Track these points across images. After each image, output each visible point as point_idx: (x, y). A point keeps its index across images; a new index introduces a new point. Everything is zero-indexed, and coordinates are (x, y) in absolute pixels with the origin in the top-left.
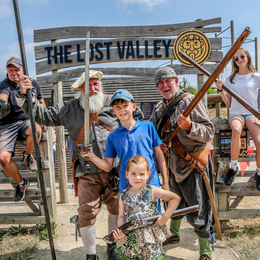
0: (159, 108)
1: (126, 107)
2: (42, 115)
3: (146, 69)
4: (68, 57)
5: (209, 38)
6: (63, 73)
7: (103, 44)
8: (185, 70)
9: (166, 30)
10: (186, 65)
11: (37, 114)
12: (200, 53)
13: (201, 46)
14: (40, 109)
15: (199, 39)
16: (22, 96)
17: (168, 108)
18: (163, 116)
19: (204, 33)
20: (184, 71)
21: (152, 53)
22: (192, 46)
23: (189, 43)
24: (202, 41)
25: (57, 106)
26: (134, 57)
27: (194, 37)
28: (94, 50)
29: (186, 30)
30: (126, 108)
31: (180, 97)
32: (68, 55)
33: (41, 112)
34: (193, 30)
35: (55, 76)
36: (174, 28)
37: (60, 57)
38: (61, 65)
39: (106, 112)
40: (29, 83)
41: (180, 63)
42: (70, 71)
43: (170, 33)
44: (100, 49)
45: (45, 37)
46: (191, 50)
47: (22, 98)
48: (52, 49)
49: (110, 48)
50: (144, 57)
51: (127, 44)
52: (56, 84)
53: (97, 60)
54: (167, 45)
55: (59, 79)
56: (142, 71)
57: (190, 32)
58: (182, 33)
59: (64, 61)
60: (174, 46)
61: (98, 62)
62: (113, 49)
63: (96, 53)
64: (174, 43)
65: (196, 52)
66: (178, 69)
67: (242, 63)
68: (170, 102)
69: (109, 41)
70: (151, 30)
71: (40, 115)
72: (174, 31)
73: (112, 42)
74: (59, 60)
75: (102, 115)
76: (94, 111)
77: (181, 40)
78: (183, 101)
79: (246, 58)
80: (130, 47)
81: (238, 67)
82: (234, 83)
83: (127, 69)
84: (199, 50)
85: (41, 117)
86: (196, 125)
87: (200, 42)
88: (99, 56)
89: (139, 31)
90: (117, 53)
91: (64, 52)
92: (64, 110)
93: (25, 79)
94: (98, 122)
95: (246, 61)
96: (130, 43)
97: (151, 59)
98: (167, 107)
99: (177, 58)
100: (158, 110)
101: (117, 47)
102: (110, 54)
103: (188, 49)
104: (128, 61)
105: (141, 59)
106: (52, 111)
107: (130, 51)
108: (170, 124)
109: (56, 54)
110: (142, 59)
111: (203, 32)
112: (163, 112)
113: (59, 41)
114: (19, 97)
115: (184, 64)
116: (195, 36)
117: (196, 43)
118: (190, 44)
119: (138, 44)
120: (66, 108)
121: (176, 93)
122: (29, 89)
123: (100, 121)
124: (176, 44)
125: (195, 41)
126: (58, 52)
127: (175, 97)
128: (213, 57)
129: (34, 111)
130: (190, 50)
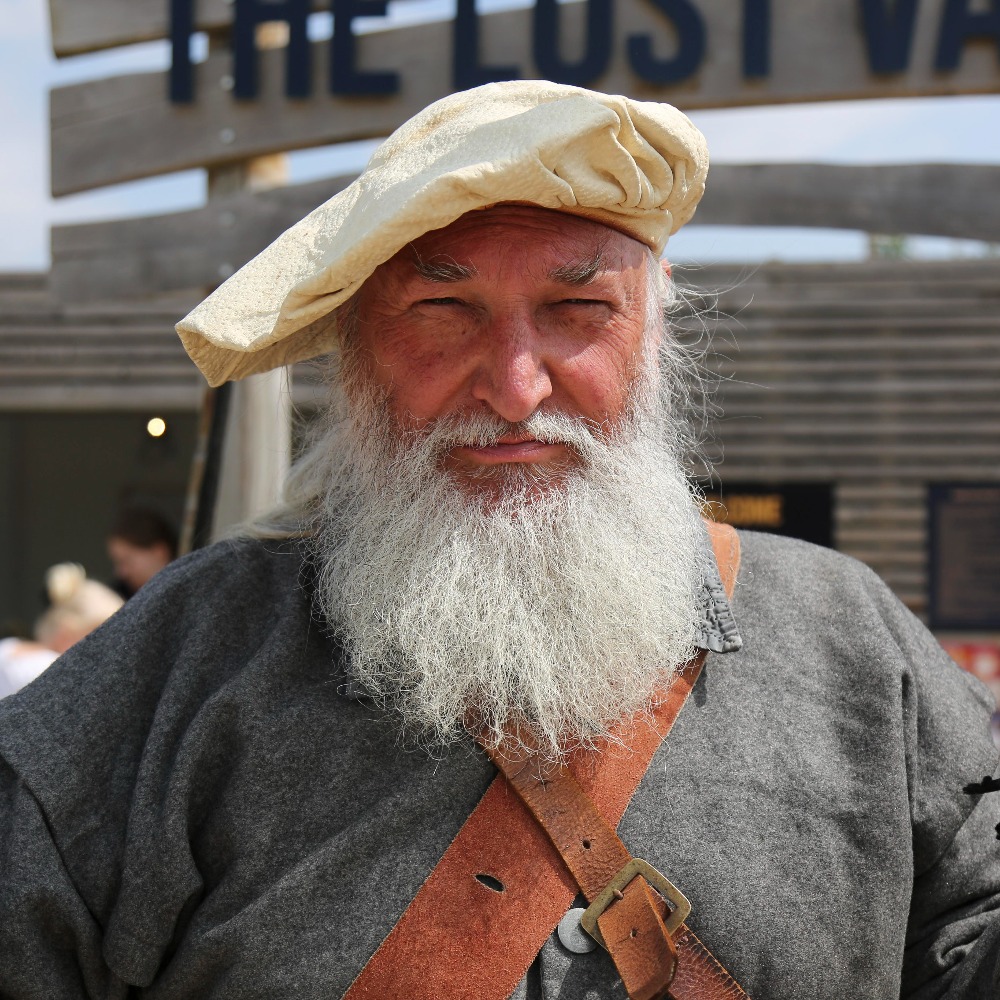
4: (363, 44)
37: (290, 45)
53: (644, 84)
59: (323, 79)
63: (636, 17)
76: (551, 730)
88: (665, 46)
90: (838, 18)
107: (981, 5)
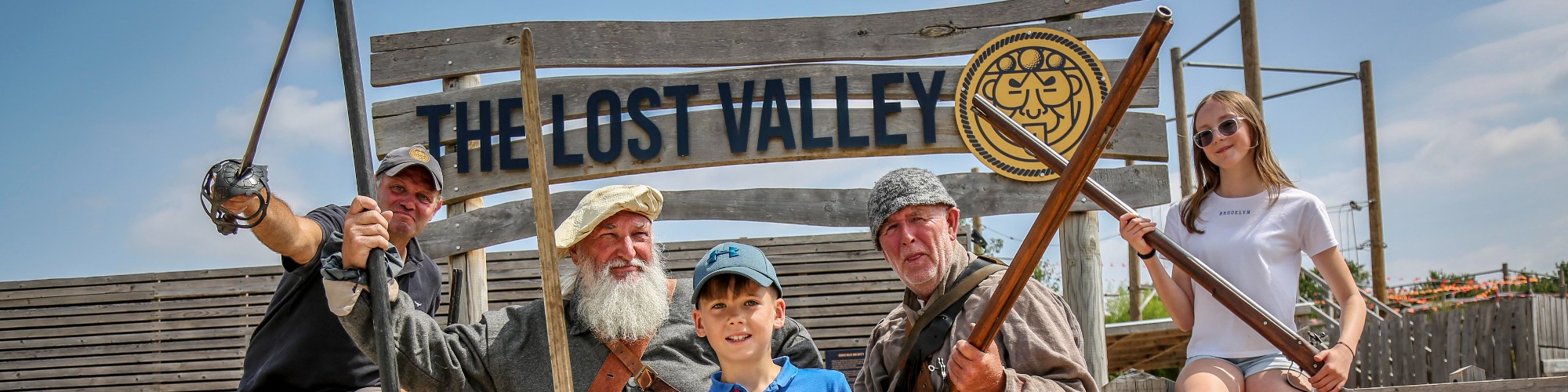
0: (892, 330)
1: (752, 308)
2: (423, 352)
3: (843, 193)
4: (514, 147)
5: (1104, 62)
6: (494, 214)
7: (661, 92)
8: (1007, 195)
9: (921, 33)
10: (1010, 175)
11: (403, 349)
12: (1066, 123)
13: (1072, 94)
14: (414, 327)
15: (1061, 68)
16: (352, 274)
17: (923, 325)
18: (905, 359)
19: (1080, 39)
20: (1002, 199)
21: (866, 126)
22: (1033, 94)
23: (1018, 85)
24: (1076, 73)
25: (483, 321)
26: (789, 145)
27: (1042, 56)
28: (626, 117)
29: (1006, 30)
30: (752, 311)
31: (967, 283)
32: (513, 139)
33: (421, 341)
34: (1038, 30)
35: (458, 225)
36: (956, 23)
37: (482, 148)
38: (485, 181)
39: (676, 343)
40: (380, 227)
41: (985, 169)
42: (522, 203)
43: (939, 44)
44: (649, 114)
45: (417, 66)
46: (1028, 111)
47: (348, 283)
48: (449, 113)
49: (690, 109)
50: (830, 144)
51: (760, 91)
52: (463, 259)
53: (636, 160)
54: (927, 92)
55: (476, 239)
56: (824, 204)
57: (1024, 36)
58: (989, 45)
59: (497, 163)
60: (958, 96)
61: (641, 167)
62: (703, 112)
63: (631, 132)
64: (957, 83)
65: (1049, 118)
66: (978, 190)
67: (1229, 151)
68: (930, 302)
69: (688, 80)
70: (861, 33)
71: (417, 350)
72: (955, 36)
73: (696, 87)
74: (476, 161)
75: (659, 353)
77: (986, 73)
78: (980, 295)
79: (1242, 132)
80: (774, 105)
81: (1217, 168)
82: (1201, 233)
83: (762, 194)
84: (1065, 111)
85: (419, 359)
86: (1024, 380)
87: (1068, 77)
88: (645, 144)
89: (809, 39)
90: (718, 130)
91: (496, 128)
92: (511, 339)
93: (365, 210)
94: (645, 380)
95: (1243, 143)
96: (775, 90)
97: (862, 153)
98: (918, 320)
99: (969, 145)
100: (886, 338)
101: (719, 107)
102: (692, 133)
103: (1015, 109)
104: (766, 161)
105: (820, 153)
106: (461, 339)
107: (775, 122)
108: (931, 387)
109: (464, 134)
110: (826, 154)
111: (1080, 35)
112: (905, 344)
113: (477, 82)
114: (340, 276)
115: (1000, 171)
116: (1046, 53)
117: (1051, 81)
118: (1023, 89)
119: (806, 91)
120: (517, 332)
121: (954, 268)
122: (378, 248)
123: (653, 375)
124: (967, 88)
125: (1045, 76)
126: (474, 125)
127: (951, 283)
128: (1125, 139)
129: (395, 335)
130: (1024, 111)
